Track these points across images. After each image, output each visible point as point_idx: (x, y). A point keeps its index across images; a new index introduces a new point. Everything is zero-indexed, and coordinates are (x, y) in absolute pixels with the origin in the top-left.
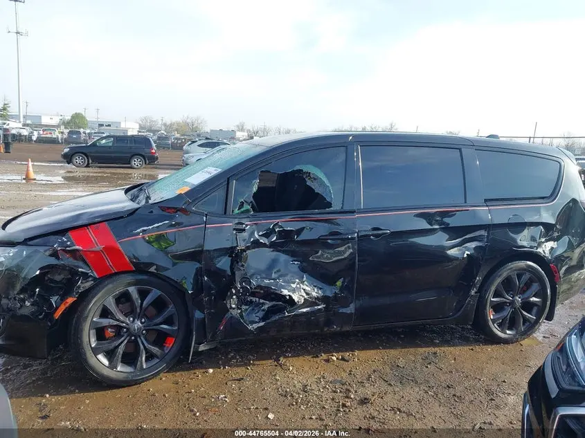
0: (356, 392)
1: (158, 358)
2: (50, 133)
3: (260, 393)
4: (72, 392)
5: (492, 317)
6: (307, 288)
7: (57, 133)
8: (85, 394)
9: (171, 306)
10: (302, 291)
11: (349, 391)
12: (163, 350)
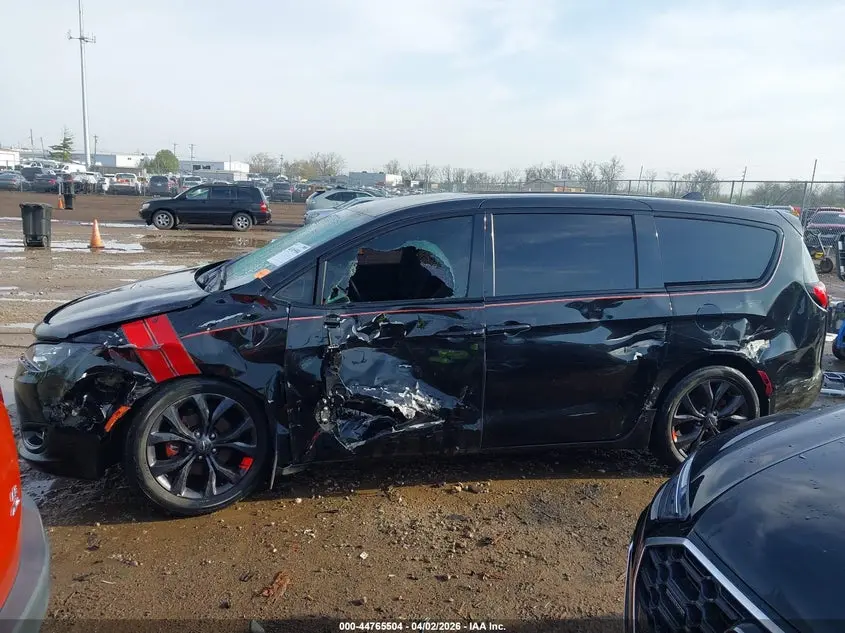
0: (477, 530)
1: (231, 482)
2: (127, 181)
3: (356, 529)
4: (129, 521)
5: (676, 440)
6: (420, 399)
7: (136, 180)
8: (144, 523)
9: (248, 419)
10: (414, 402)
11: (469, 529)
12: (239, 473)
